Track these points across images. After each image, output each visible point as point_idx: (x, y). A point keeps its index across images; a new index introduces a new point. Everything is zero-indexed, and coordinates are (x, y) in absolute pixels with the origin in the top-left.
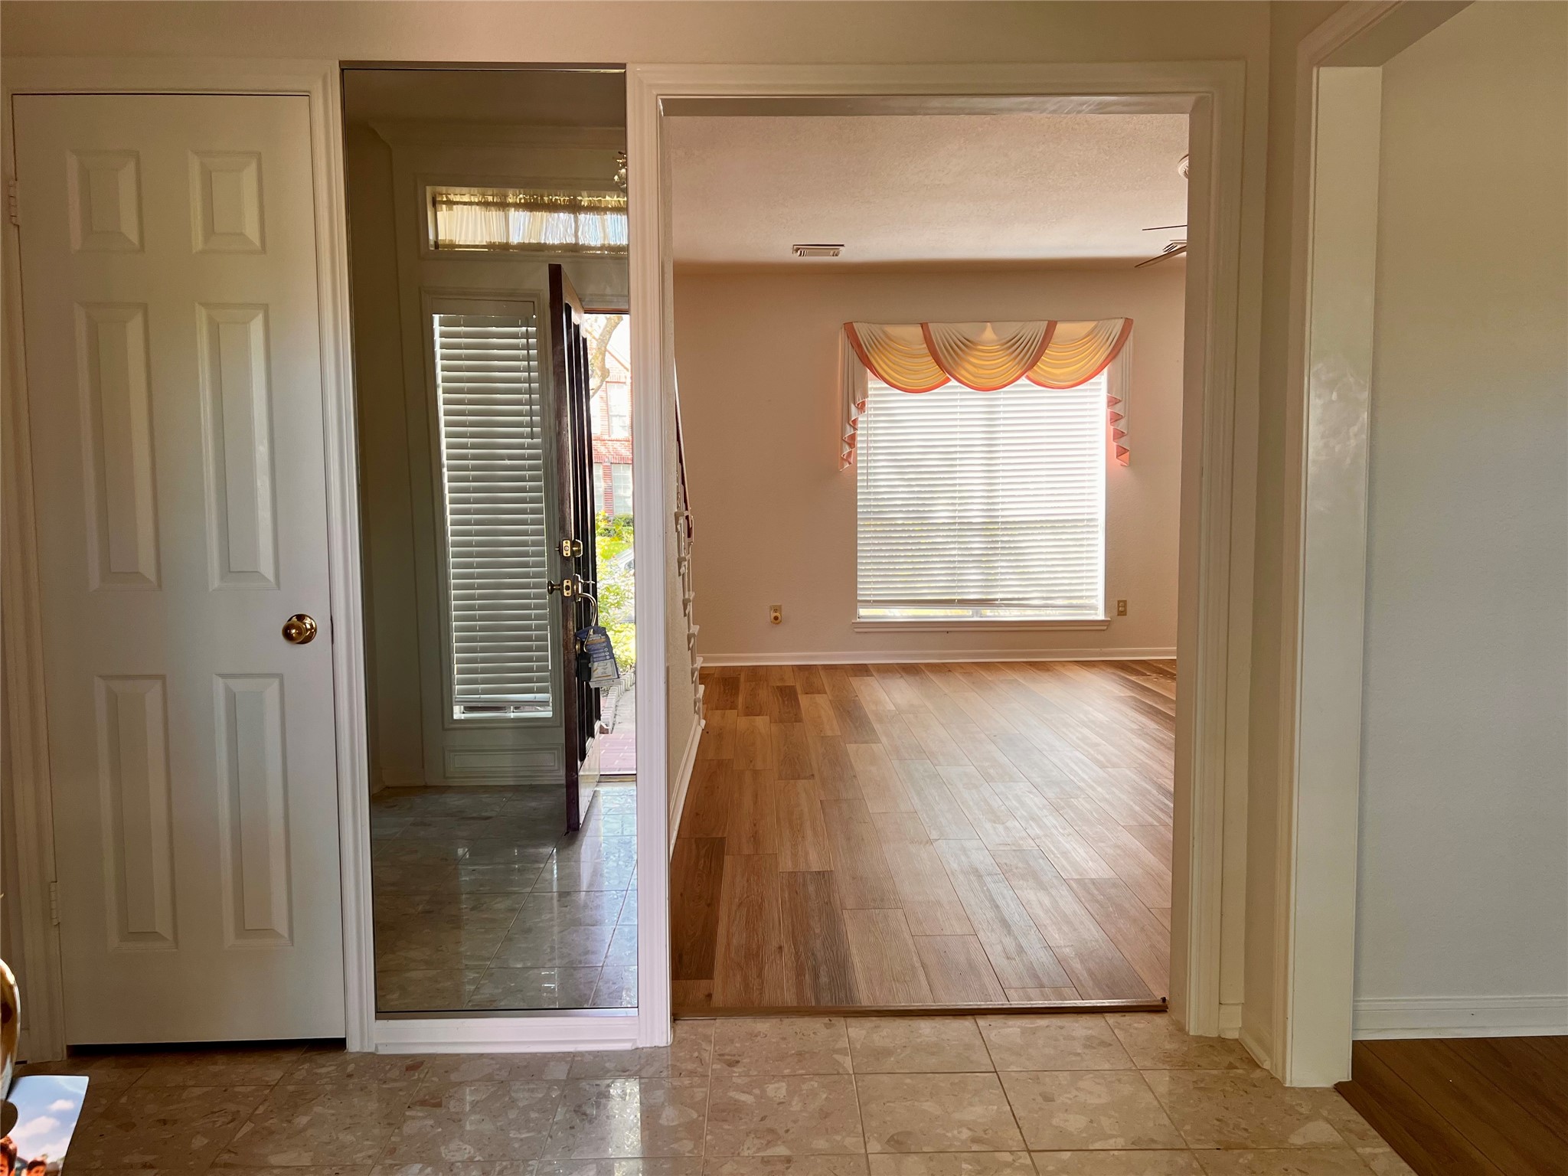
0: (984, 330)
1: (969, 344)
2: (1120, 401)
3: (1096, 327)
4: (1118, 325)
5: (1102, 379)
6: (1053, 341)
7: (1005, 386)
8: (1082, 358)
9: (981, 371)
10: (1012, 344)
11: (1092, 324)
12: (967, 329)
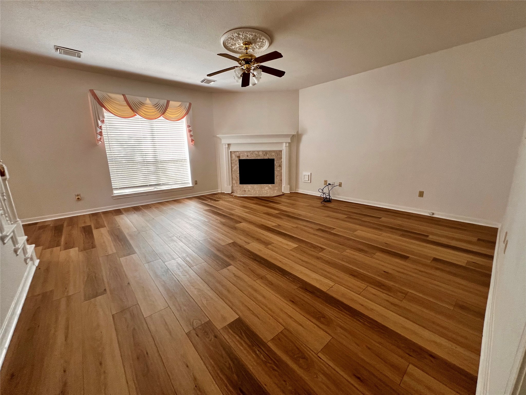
0: (146, 100)
1: (142, 104)
2: (190, 126)
3: (181, 104)
4: (188, 105)
5: (184, 120)
6: (169, 106)
7: (156, 119)
8: (178, 113)
9: (147, 113)
10: (156, 106)
11: (180, 103)
12: (141, 99)
